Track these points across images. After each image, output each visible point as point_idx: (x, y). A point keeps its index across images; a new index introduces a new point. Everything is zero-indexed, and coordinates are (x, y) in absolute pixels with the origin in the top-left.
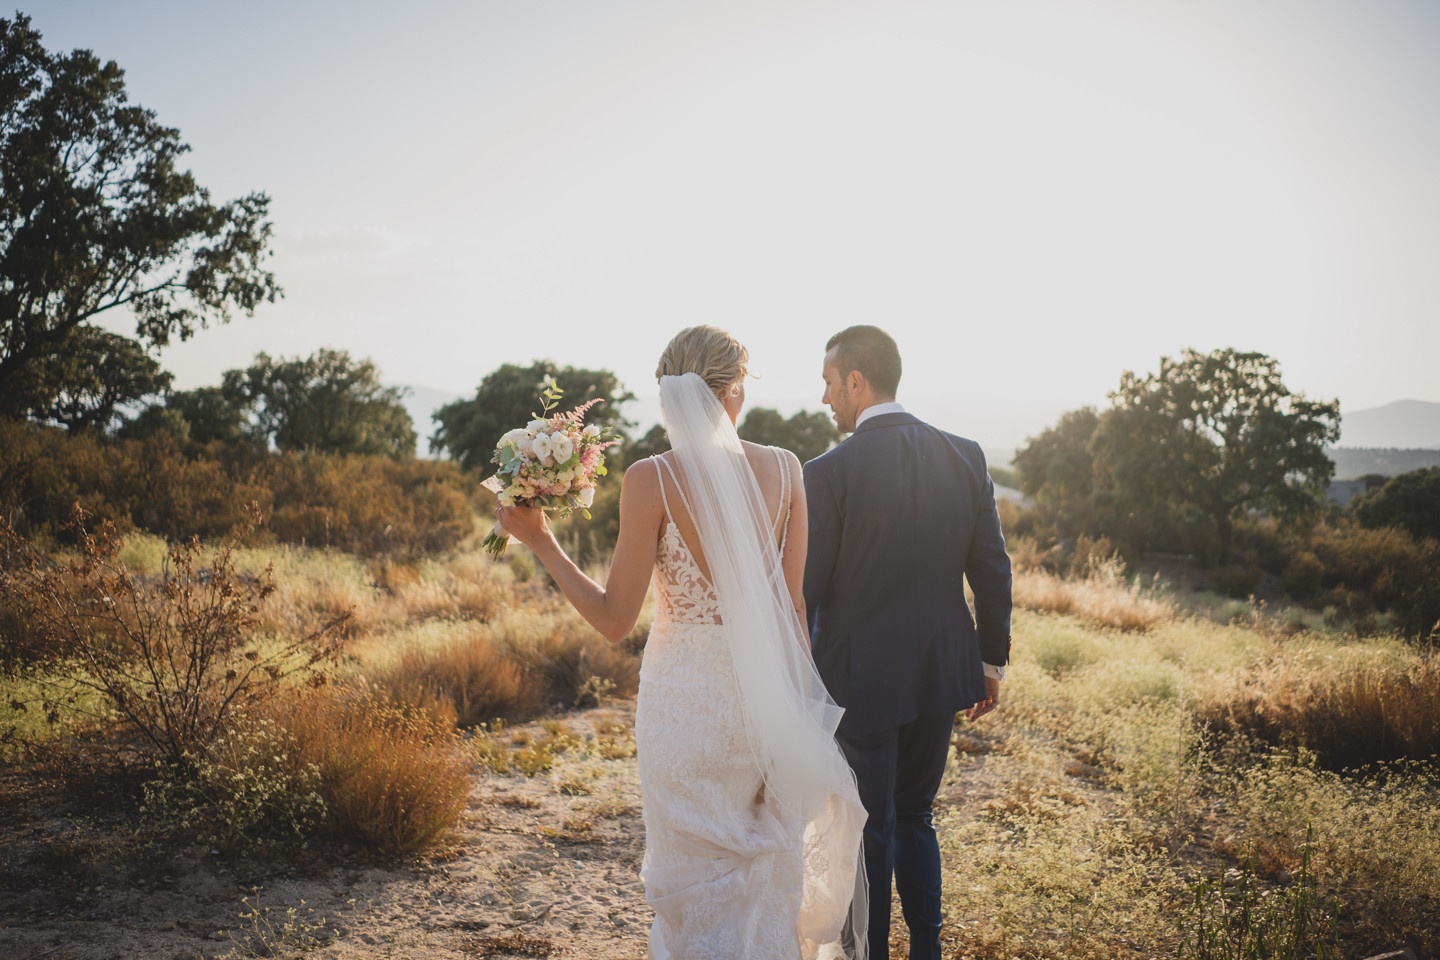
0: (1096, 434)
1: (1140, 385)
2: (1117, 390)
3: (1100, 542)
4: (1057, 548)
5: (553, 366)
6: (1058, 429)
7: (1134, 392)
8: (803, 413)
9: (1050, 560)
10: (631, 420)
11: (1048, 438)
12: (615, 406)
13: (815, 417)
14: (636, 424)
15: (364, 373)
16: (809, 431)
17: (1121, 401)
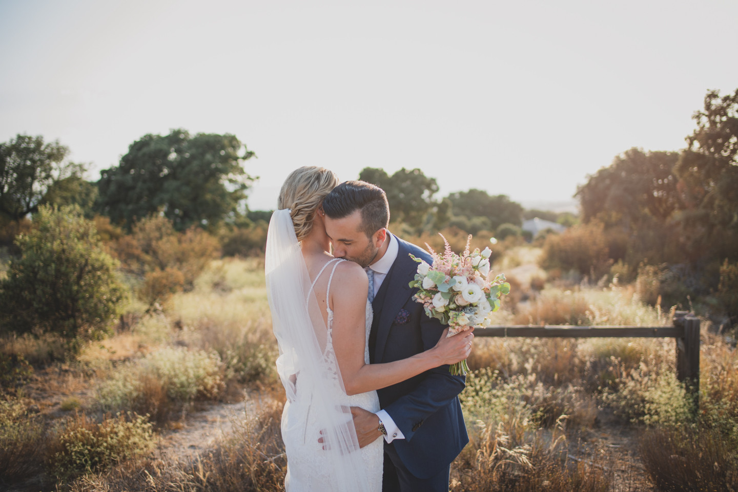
2: (703, 110)
5: (186, 133)
7: (722, 111)
8: (403, 170)
10: (252, 176)
11: (603, 175)
12: (241, 163)
13: (412, 172)
14: (258, 178)
15: (57, 154)
16: (408, 183)
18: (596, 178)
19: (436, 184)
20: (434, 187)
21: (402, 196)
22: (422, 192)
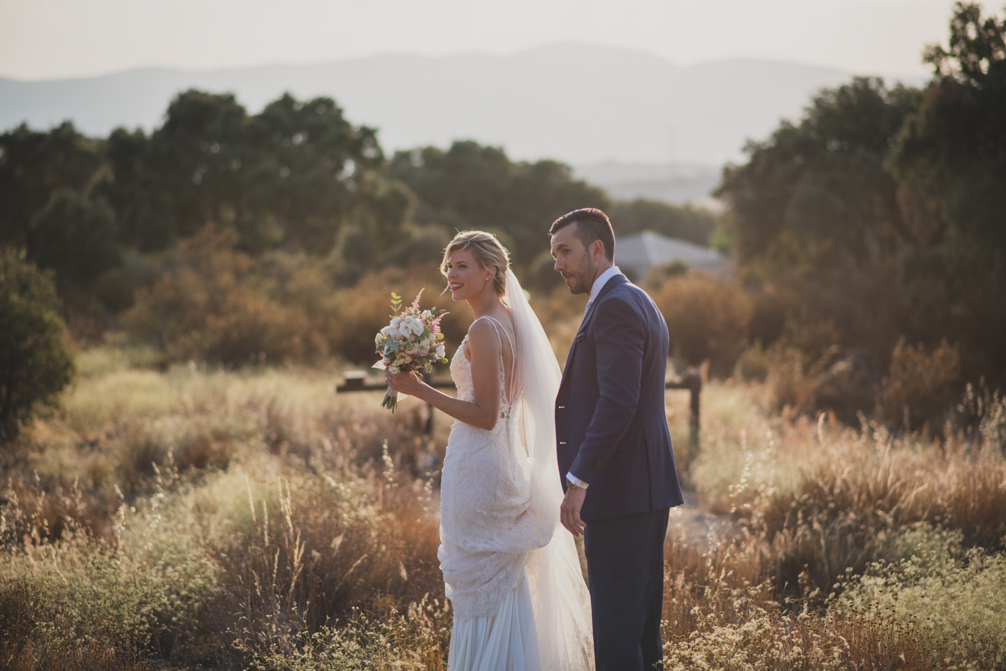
0: (904, 133)
1: (991, 33)
2: (946, 47)
3: (940, 352)
4: (841, 366)
6: (806, 123)
8: (287, 101)
9: (830, 391)
16: (299, 139)
17: (952, 66)
18: (769, 151)
19: (375, 144)
20: (369, 153)
21: (285, 172)
22: (340, 167)
